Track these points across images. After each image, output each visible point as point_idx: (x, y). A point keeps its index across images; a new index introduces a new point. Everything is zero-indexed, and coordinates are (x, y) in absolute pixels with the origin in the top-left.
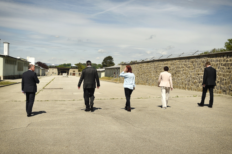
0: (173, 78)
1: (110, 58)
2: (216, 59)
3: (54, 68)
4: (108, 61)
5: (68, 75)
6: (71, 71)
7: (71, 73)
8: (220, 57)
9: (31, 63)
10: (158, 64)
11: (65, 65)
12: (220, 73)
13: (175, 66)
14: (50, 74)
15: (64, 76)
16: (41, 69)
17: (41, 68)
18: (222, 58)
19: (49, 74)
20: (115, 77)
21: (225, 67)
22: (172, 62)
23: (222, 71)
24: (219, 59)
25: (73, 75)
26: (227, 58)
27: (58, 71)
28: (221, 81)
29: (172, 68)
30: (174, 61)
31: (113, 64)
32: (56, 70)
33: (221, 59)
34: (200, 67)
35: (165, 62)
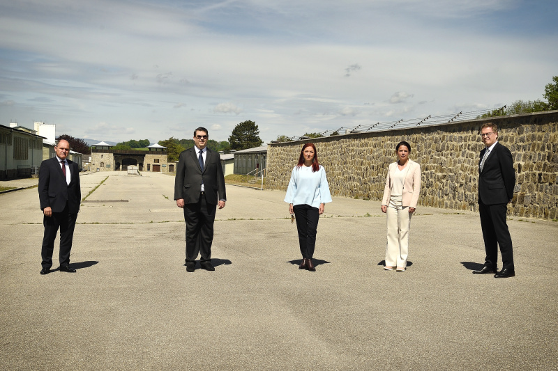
0: (378, 178)
1: (249, 126)
2: (459, 135)
3: (105, 152)
4: (246, 134)
5: (141, 169)
6: (149, 160)
7: (149, 165)
8: (467, 130)
9: (46, 138)
10: (349, 145)
11: (133, 144)
12: (465, 165)
13: (382, 150)
14: (95, 167)
15: (131, 172)
16: (71, 154)
17: (71, 151)
18: (470, 134)
19: (93, 167)
20: (259, 175)
21: (474, 153)
22: (377, 142)
23: (469, 161)
24: (464, 135)
25: (154, 170)
26: (478, 134)
27: (116, 158)
28: (466, 183)
29: (376, 154)
30: (381, 138)
31: (258, 142)
32: (109, 158)
33: (468, 135)
34: (430, 152)
35: (363, 141)
